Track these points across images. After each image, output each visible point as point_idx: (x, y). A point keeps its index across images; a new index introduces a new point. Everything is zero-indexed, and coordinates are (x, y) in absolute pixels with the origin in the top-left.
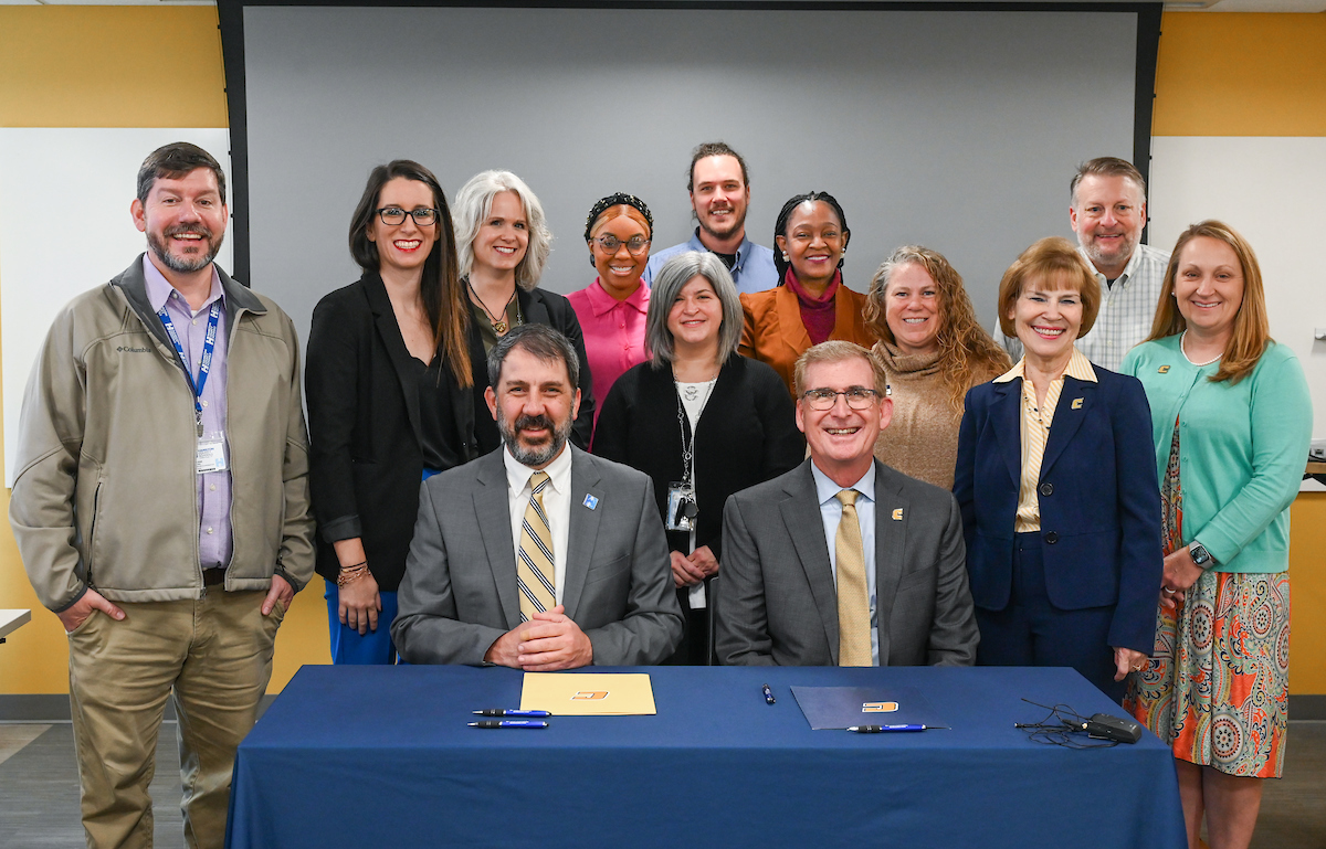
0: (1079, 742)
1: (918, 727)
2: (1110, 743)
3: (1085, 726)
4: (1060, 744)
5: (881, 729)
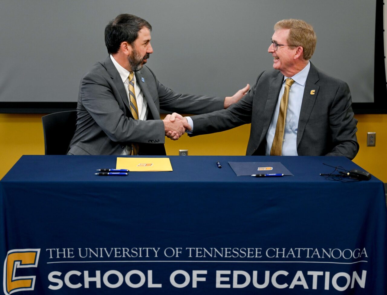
0: (346, 180)
1: (280, 175)
2: (358, 180)
3: (348, 174)
4: (338, 180)
5: (265, 175)
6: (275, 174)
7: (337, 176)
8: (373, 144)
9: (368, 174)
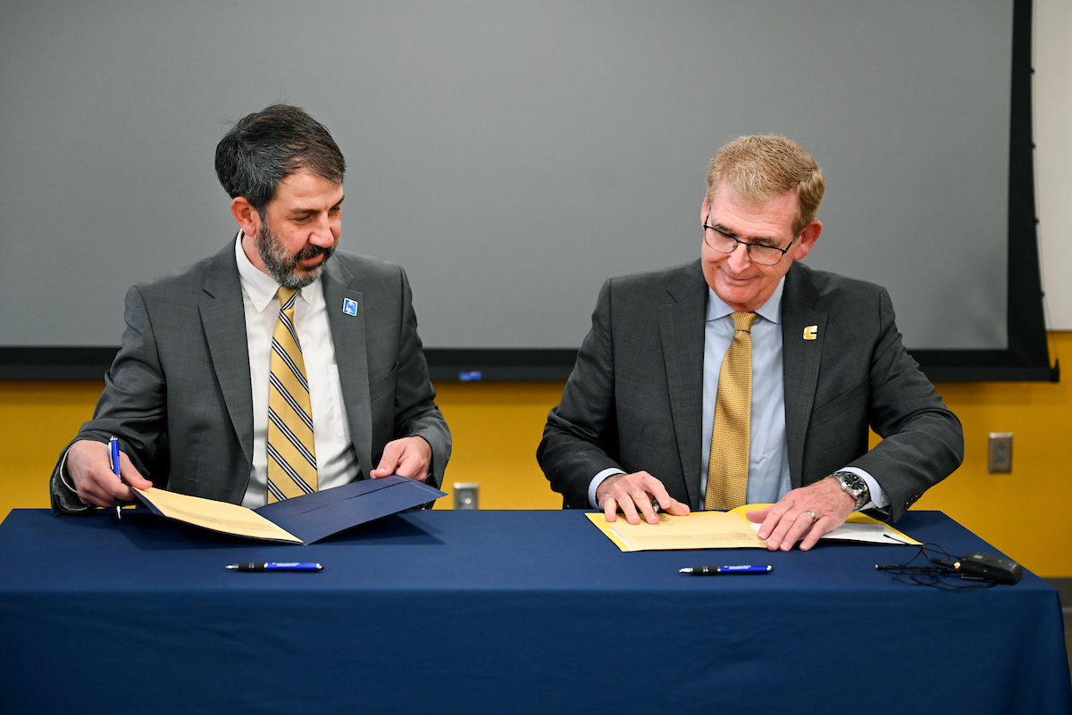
0: (950, 583)
1: (763, 569)
2: (985, 584)
3: (957, 565)
4: (928, 585)
5: (719, 570)
6: (746, 567)
7: (926, 571)
8: (1004, 465)
9: (1014, 566)
